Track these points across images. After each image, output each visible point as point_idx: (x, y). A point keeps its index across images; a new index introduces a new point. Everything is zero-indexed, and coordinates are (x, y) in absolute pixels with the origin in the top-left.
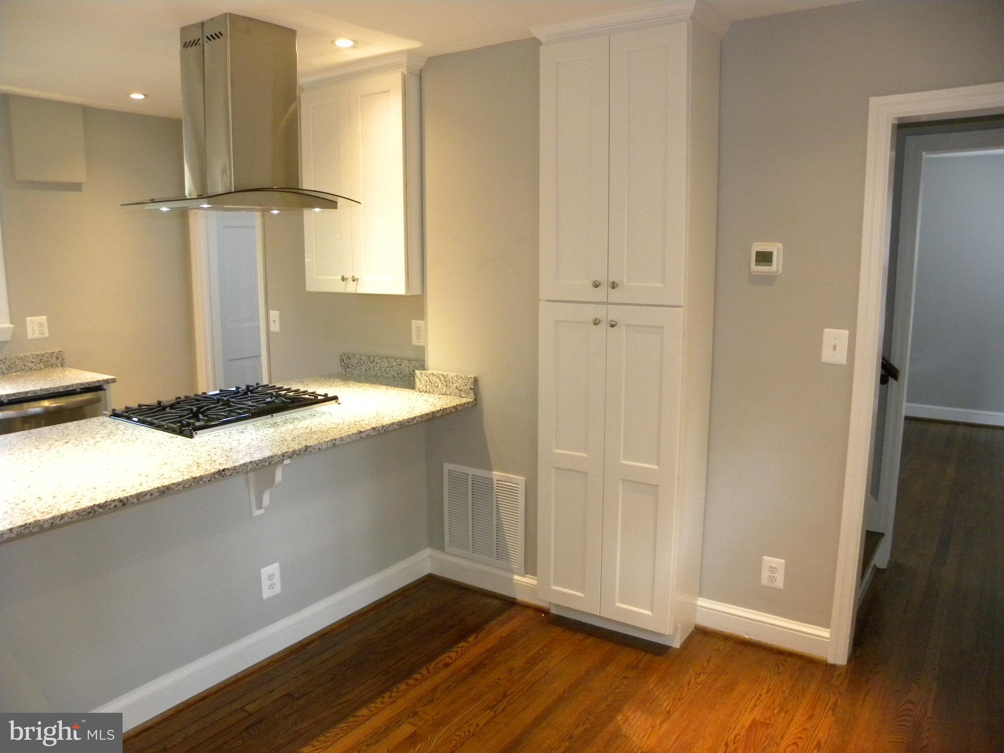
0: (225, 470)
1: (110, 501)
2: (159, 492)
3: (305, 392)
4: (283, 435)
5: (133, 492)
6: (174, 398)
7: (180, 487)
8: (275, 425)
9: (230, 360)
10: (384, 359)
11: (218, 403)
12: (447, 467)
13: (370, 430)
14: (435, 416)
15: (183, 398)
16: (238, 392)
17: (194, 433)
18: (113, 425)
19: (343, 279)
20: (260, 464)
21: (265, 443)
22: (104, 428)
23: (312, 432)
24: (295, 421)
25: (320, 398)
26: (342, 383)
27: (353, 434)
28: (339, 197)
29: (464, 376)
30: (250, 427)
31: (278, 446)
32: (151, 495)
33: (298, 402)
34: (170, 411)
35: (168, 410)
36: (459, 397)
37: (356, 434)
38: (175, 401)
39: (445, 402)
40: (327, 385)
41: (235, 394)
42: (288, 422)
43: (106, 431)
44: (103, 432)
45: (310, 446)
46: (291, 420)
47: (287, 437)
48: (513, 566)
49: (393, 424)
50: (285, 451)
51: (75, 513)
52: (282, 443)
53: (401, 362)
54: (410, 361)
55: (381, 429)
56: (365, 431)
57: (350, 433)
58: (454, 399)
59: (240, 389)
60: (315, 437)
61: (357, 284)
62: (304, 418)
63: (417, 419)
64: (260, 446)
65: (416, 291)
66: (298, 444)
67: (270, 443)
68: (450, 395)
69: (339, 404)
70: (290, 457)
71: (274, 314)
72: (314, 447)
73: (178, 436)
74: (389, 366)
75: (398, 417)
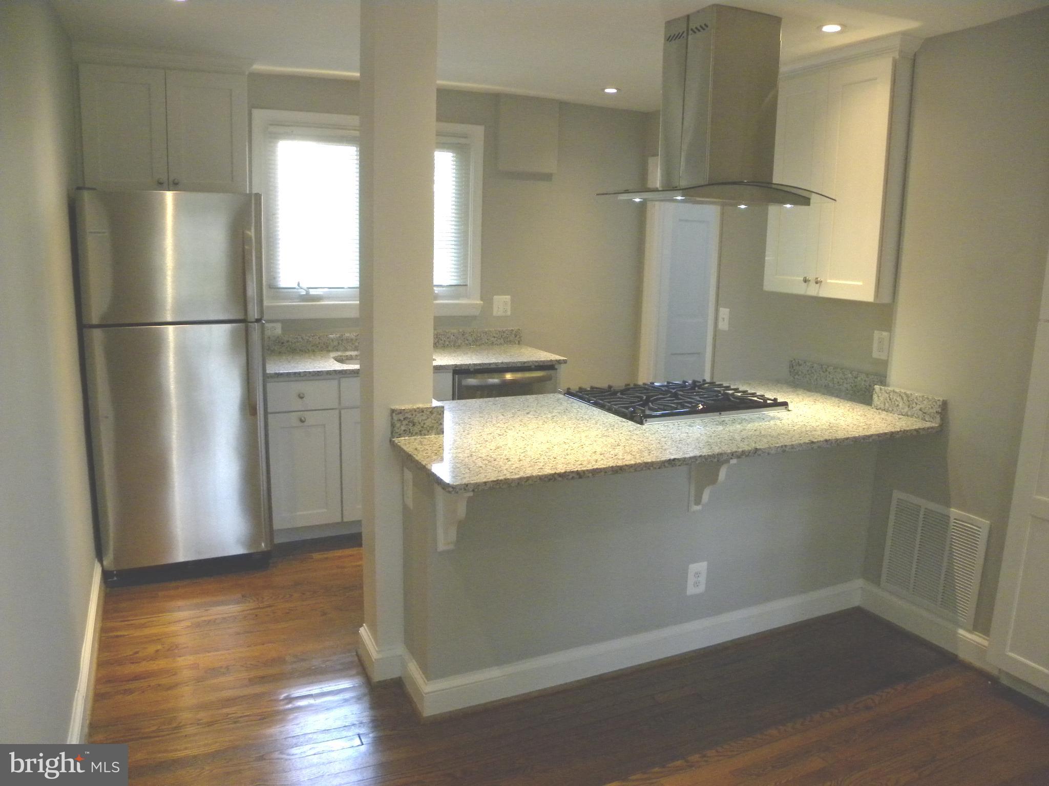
0: (676, 460)
1: (569, 472)
2: (612, 471)
3: (754, 395)
4: (731, 434)
5: (590, 467)
6: (624, 385)
7: (632, 470)
8: (723, 423)
9: (672, 354)
10: (839, 370)
11: (667, 395)
12: (897, 495)
13: (822, 441)
14: (894, 437)
15: (632, 386)
16: (685, 386)
17: (644, 420)
18: (568, 403)
19: (805, 281)
20: (709, 460)
21: (714, 439)
22: (559, 404)
23: (761, 435)
24: (743, 422)
25: (769, 402)
26: (792, 389)
27: (805, 443)
28: (813, 194)
29: (930, 398)
30: (698, 422)
31: (727, 444)
32: (606, 472)
33: (747, 404)
34: (621, 396)
35: (619, 394)
36: (922, 420)
37: (808, 443)
38: (624, 388)
39: (906, 423)
40: (775, 390)
41: (682, 387)
42: (737, 423)
43: (562, 408)
44: (559, 408)
45: (760, 449)
46: (739, 420)
47: (736, 437)
48: (960, 618)
49: (847, 439)
50: (734, 450)
51: (538, 478)
52: (731, 442)
53: (858, 374)
54: (867, 375)
55: (834, 443)
56: (818, 442)
57: (802, 442)
58: (916, 421)
59: (687, 384)
60: (765, 440)
61: (820, 287)
62: (752, 421)
63: (873, 437)
64: (709, 442)
65: (886, 300)
66: (747, 445)
67: (719, 440)
68: (912, 416)
69: (789, 411)
70: (738, 457)
71: (724, 312)
72: (764, 450)
73: (628, 421)
74: (843, 378)
75: (854, 433)
